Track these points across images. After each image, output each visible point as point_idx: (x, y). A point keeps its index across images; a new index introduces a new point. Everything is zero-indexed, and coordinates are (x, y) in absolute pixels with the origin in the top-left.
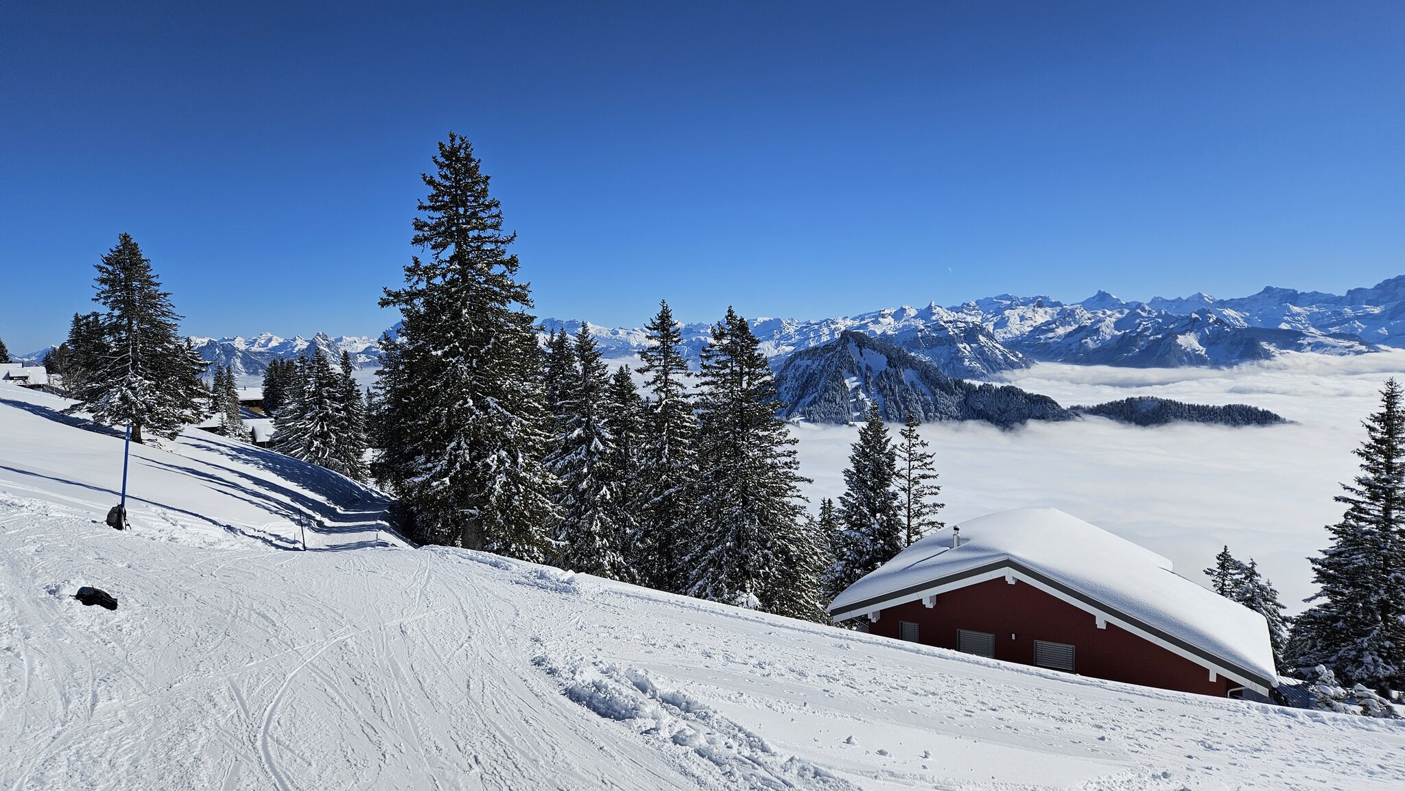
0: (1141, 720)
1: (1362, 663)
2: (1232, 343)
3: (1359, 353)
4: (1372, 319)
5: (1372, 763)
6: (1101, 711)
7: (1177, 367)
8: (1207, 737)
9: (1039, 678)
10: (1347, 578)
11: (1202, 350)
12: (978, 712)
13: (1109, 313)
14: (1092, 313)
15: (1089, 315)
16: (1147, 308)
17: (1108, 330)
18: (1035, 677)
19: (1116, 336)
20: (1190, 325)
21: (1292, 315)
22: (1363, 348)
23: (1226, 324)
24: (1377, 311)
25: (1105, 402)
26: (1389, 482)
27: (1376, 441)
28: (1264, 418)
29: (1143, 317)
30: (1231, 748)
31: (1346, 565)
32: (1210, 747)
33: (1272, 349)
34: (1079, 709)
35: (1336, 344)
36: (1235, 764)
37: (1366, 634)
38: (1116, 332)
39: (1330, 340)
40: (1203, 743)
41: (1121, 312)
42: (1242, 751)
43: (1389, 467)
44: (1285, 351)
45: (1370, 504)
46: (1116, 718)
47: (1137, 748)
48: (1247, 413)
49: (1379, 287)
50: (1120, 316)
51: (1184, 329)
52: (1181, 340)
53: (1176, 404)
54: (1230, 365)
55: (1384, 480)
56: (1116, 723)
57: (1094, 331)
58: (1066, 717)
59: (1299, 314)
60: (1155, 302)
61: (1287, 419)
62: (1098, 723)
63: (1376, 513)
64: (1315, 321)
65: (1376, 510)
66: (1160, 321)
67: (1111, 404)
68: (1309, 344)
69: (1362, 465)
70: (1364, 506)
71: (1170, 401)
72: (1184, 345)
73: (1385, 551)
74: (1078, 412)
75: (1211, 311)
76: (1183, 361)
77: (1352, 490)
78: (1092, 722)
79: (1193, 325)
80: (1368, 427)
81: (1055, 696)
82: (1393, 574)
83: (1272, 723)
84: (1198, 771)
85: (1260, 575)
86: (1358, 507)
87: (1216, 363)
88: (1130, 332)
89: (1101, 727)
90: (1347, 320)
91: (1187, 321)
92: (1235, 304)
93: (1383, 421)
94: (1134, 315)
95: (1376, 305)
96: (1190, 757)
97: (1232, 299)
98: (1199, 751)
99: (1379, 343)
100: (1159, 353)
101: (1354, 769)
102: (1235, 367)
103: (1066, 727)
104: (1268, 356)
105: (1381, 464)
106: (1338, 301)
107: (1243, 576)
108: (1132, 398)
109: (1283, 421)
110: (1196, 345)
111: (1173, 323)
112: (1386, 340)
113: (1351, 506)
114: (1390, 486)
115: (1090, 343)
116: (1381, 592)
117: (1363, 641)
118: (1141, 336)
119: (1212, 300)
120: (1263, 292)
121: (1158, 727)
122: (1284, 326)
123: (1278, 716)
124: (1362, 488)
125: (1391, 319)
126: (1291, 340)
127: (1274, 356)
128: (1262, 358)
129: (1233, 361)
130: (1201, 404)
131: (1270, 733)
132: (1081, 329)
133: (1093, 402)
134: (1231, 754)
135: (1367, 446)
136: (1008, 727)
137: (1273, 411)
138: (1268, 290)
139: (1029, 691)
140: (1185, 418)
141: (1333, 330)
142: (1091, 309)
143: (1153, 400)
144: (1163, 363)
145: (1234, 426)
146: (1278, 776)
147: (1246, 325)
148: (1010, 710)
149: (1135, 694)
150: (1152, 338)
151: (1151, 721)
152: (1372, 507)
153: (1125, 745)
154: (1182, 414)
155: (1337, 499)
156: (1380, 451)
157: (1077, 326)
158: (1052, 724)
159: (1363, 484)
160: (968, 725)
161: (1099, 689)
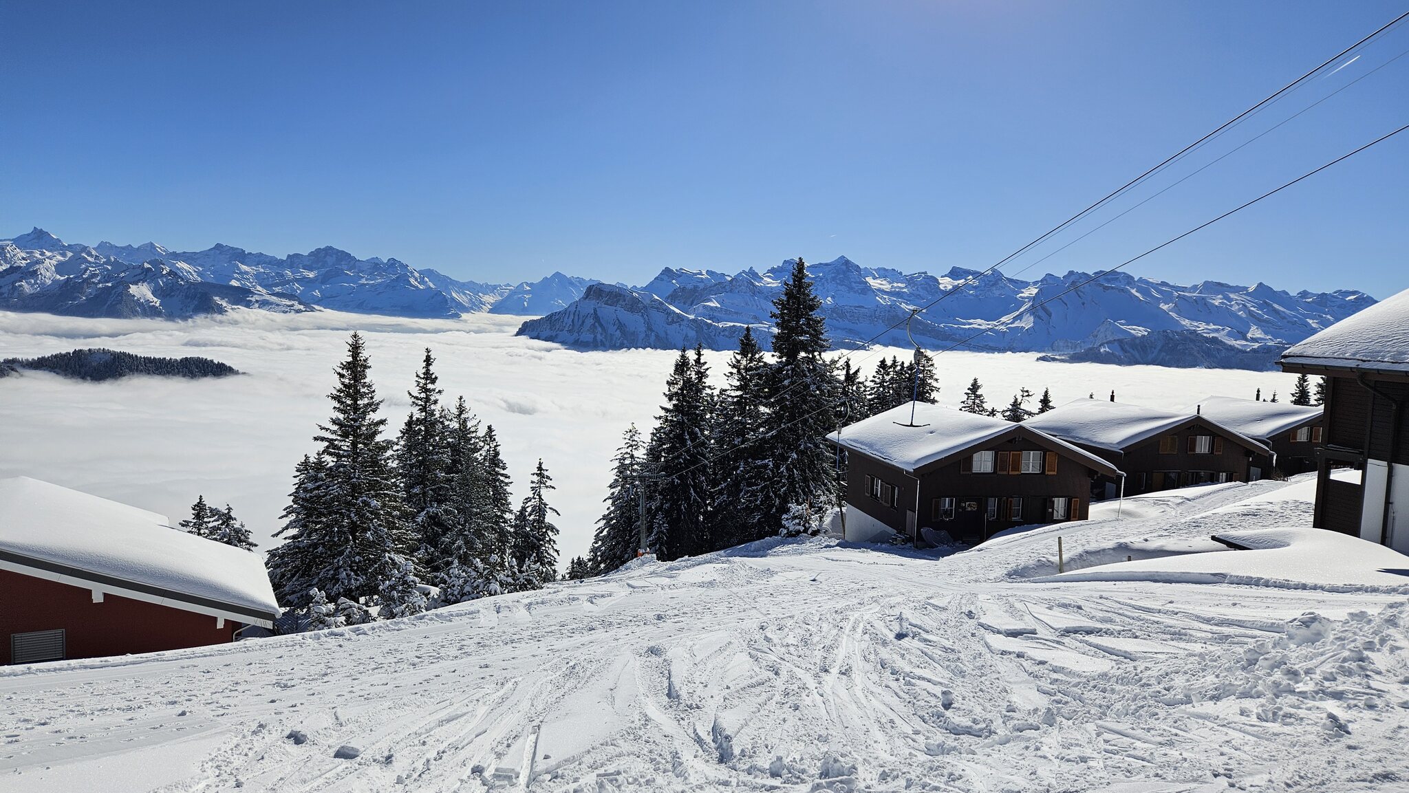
0: (213, 681)
1: (338, 580)
2: (187, 297)
3: (299, 311)
4: (308, 282)
5: (411, 655)
6: (169, 685)
7: (130, 318)
8: (279, 678)
9: (83, 671)
10: (325, 508)
11: (157, 302)
12: (25, 733)
13: (48, 254)
14: (27, 253)
15: (24, 255)
16: (94, 253)
17: (48, 272)
18: (78, 671)
19: (59, 280)
20: (143, 275)
21: (241, 273)
22: (302, 307)
23: (180, 277)
24: (311, 275)
25: (47, 354)
26: (355, 420)
27: (345, 386)
28: (220, 370)
29: (90, 262)
30: (303, 681)
31: (324, 496)
32: (286, 686)
33: (224, 304)
34: (144, 692)
35: (279, 302)
36: (313, 694)
37: (341, 553)
38: (58, 277)
39: (274, 299)
40: (278, 684)
41: (64, 255)
42: (313, 680)
43: (355, 408)
44: (236, 307)
45: (341, 441)
46: (186, 688)
47: (221, 711)
48: (203, 366)
49: (312, 254)
50: (60, 258)
51: (136, 278)
52: (133, 289)
53: (130, 356)
54: (185, 318)
55: (352, 419)
56: (189, 693)
57: (30, 273)
58: (133, 704)
59: (247, 273)
60: (102, 247)
61: (240, 371)
62: (171, 699)
63: (346, 448)
64: (262, 280)
65: (346, 445)
66: (109, 268)
67: (56, 356)
68: (257, 301)
69: (335, 408)
70: (336, 443)
71: (124, 354)
72: (138, 296)
73: (354, 480)
74: (14, 366)
75: (164, 262)
76: (137, 311)
77: (327, 430)
78: (165, 701)
79: (146, 275)
80: (339, 374)
81: (111, 686)
82: (361, 499)
83: (326, 647)
84: (286, 711)
85: (235, 519)
86: (333, 444)
87: (170, 316)
88: (75, 278)
89: (175, 702)
90: (288, 282)
91: (139, 271)
92: (188, 257)
93: (350, 368)
94: (78, 259)
95: (311, 270)
96: (273, 701)
97: (184, 253)
98: (277, 693)
99: (314, 304)
100: (109, 303)
101: (402, 666)
102: (190, 320)
103: (139, 714)
104: (221, 311)
105: (349, 405)
106: (280, 263)
107: (220, 522)
108: (81, 350)
109: (237, 373)
110: (150, 296)
111: (124, 271)
112: (319, 302)
113: (326, 444)
114: (357, 424)
115: (26, 287)
116: (352, 515)
117: (338, 560)
118: (88, 283)
119: (164, 251)
120: (213, 248)
121: (230, 683)
122: (234, 283)
123: (328, 640)
124: (335, 428)
125: (323, 283)
126: (241, 297)
127: (226, 311)
128: (215, 312)
129: (188, 314)
130: (157, 357)
131: (328, 657)
132: (13, 270)
133: (33, 355)
134: (305, 686)
135: (338, 391)
136: (70, 738)
137: (228, 363)
138: (219, 246)
139: (78, 688)
140: (141, 371)
141: (277, 289)
142: (25, 247)
143: (105, 352)
144: (113, 312)
145: (192, 378)
146: (351, 692)
147: (199, 279)
148: (64, 718)
149: (196, 657)
150: (101, 285)
151: (221, 679)
152: (343, 443)
153: (208, 712)
154: (138, 366)
155: (316, 439)
156: (348, 395)
157: (9, 266)
158: (122, 718)
159: (336, 424)
160: (18, 753)
161: (155, 663)
